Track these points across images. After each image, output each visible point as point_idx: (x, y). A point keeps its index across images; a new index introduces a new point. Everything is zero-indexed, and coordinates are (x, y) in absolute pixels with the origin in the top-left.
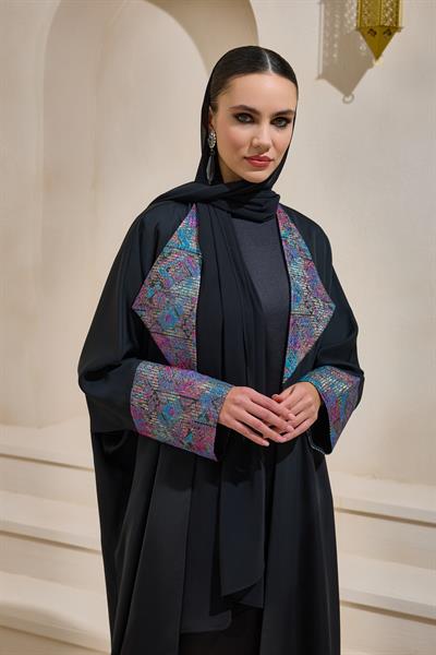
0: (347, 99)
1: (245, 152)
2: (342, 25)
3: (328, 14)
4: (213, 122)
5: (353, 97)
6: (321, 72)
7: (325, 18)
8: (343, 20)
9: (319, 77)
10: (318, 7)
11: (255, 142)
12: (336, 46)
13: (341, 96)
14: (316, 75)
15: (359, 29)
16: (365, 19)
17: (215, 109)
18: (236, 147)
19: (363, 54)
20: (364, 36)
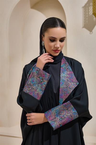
0: (91, 33)
1: (53, 48)
2: (88, 13)
3: (85, 11)
4: (43, 39)
5: (92, 32)
6: (83, 26)
7: (84, 12)
8: (89, 12)
9: (83, 27)
10: (82, 9)
11: (55, 46)
12: (87, 19)
13: (89, 32)
14: (82, 27)
15: (93, 14)
16: (95, 11)
17: (44, 36)
18: (50, 47)
19: (95, 21)
20: (95, 16)
